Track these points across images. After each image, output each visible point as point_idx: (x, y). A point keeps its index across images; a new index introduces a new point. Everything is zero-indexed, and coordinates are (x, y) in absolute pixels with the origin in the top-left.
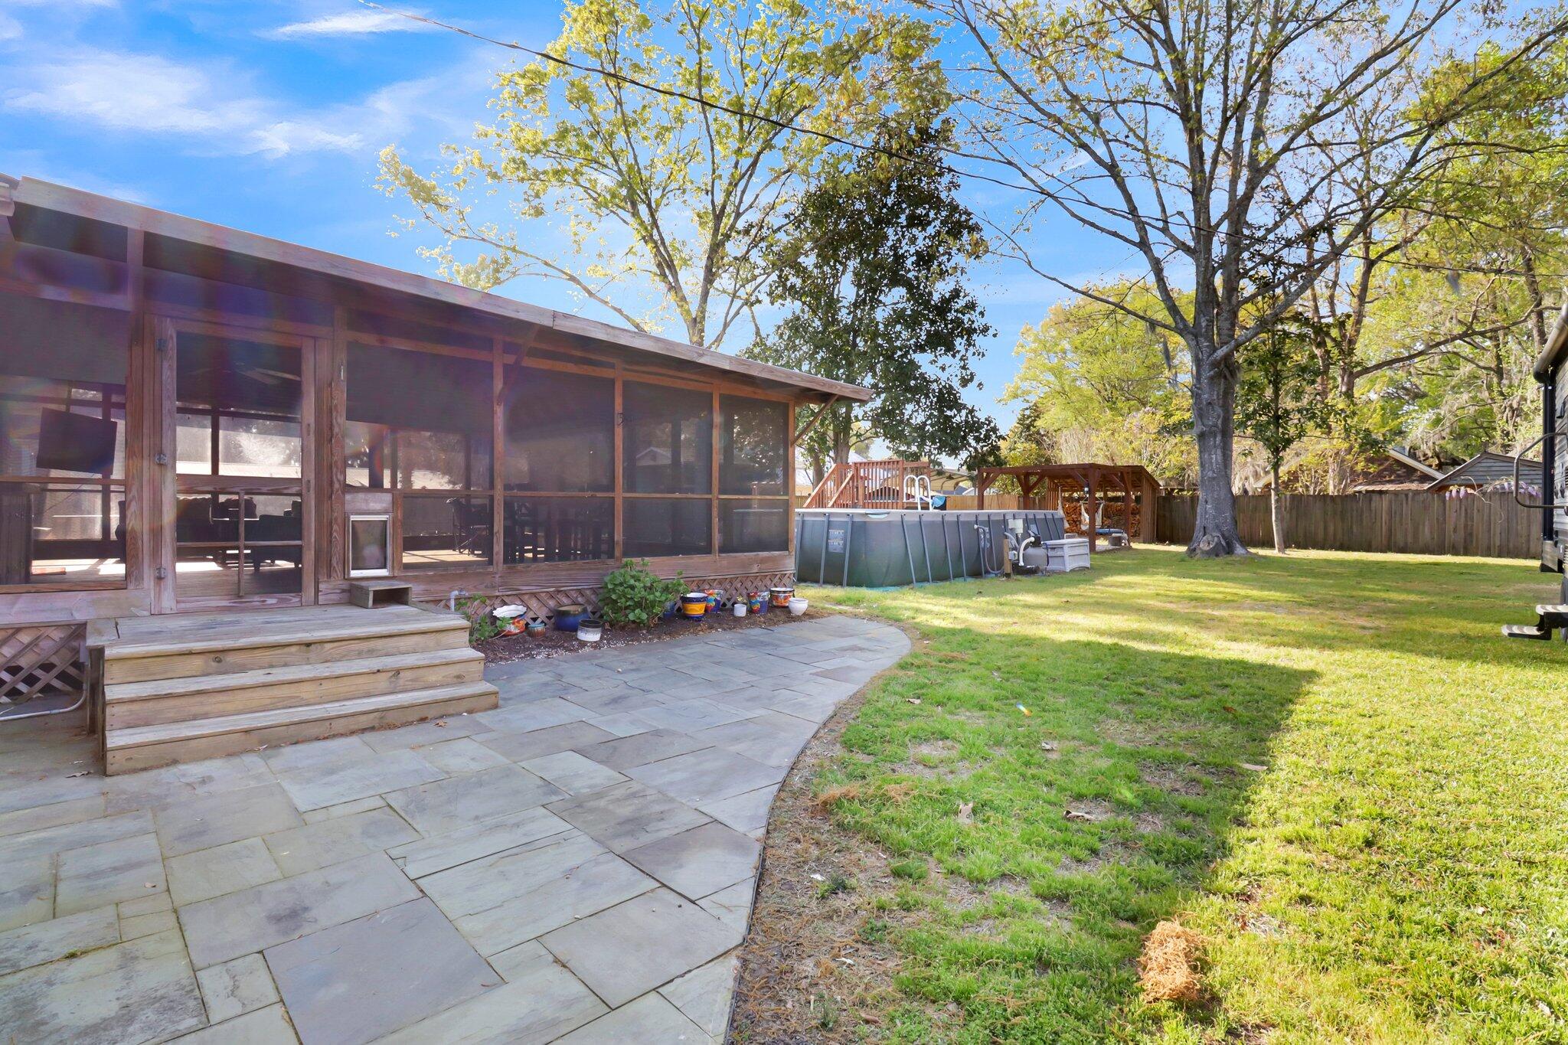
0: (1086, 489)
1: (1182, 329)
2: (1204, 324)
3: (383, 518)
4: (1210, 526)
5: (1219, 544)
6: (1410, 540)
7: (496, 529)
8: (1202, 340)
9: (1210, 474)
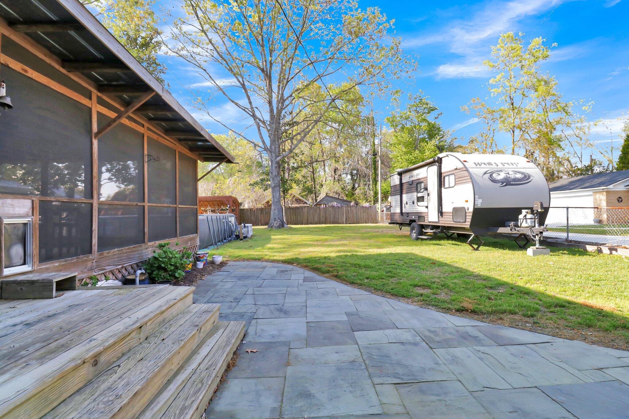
0: (229, 206)
1: (266, 149)
2: (273, 148)
3: (25, 220)
4: (277, 218)
5: (280, 224)
6: (312, 220)
7: (94, 228)
8: (273, 154)
9: (276, 200)
